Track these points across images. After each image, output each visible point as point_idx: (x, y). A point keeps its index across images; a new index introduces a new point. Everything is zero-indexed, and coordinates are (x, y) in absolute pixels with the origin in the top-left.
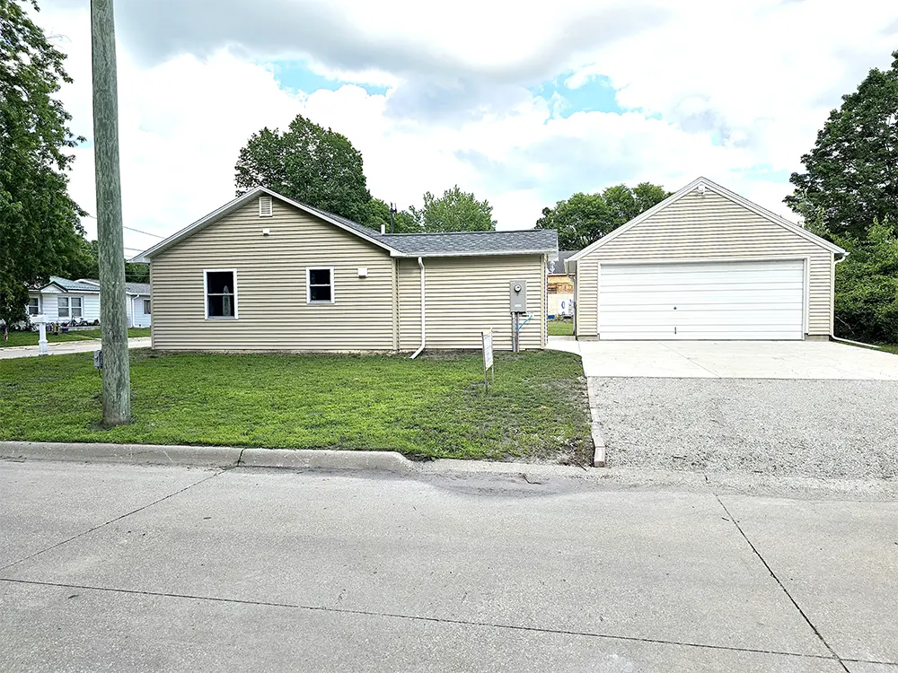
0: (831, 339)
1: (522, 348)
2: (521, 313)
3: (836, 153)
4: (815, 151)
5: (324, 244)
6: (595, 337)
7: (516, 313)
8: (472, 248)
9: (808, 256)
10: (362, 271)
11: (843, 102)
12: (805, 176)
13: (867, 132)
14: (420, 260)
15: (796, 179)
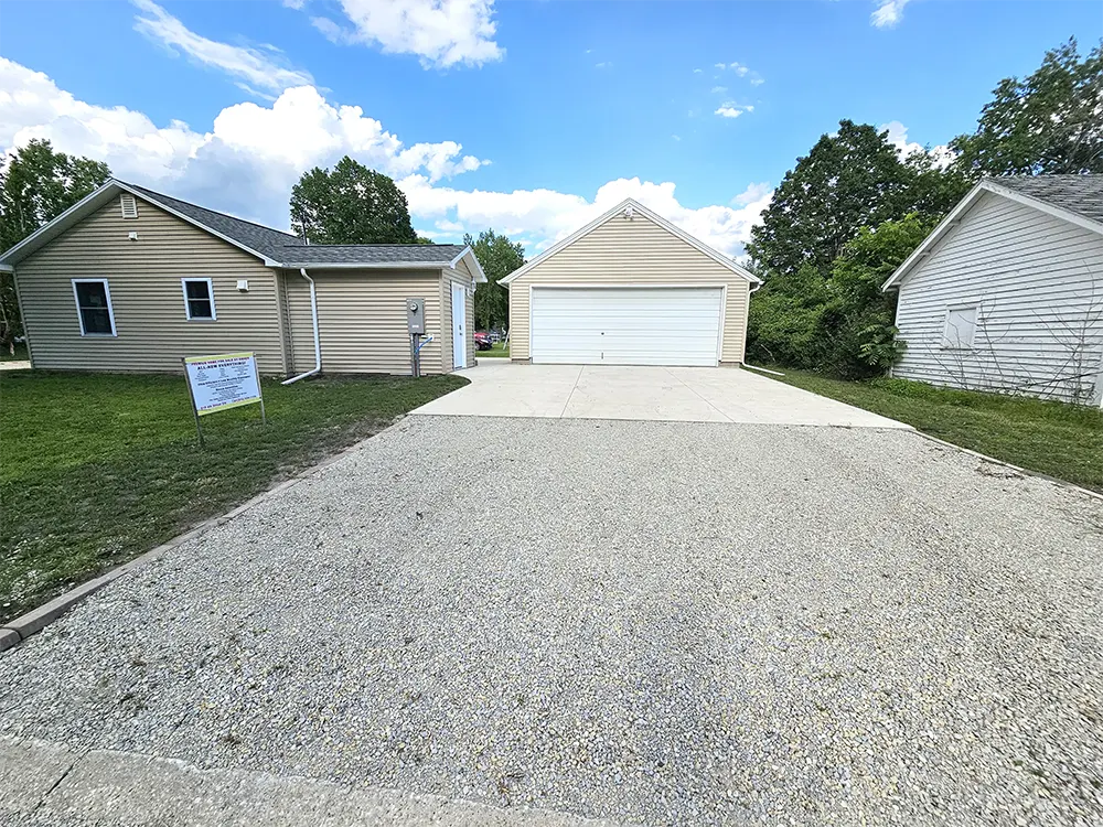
0: (742, 367)
1: (423, 373)
2: (420, 335)
3: (788, 209)
4: (771, 206)
5: (183, 242)
6: (528, 361)
7: (414, 335)
8: (362, 260)
9: (726, 285)
10: (242, 284)
11: (797, 163)
12: (762, 228)
13: (813, 191)
14: (303, 272)
15: (756, 230)
